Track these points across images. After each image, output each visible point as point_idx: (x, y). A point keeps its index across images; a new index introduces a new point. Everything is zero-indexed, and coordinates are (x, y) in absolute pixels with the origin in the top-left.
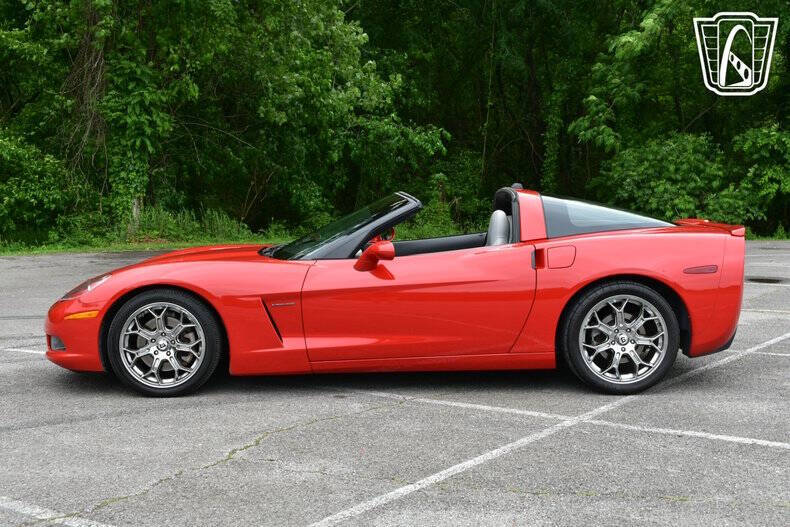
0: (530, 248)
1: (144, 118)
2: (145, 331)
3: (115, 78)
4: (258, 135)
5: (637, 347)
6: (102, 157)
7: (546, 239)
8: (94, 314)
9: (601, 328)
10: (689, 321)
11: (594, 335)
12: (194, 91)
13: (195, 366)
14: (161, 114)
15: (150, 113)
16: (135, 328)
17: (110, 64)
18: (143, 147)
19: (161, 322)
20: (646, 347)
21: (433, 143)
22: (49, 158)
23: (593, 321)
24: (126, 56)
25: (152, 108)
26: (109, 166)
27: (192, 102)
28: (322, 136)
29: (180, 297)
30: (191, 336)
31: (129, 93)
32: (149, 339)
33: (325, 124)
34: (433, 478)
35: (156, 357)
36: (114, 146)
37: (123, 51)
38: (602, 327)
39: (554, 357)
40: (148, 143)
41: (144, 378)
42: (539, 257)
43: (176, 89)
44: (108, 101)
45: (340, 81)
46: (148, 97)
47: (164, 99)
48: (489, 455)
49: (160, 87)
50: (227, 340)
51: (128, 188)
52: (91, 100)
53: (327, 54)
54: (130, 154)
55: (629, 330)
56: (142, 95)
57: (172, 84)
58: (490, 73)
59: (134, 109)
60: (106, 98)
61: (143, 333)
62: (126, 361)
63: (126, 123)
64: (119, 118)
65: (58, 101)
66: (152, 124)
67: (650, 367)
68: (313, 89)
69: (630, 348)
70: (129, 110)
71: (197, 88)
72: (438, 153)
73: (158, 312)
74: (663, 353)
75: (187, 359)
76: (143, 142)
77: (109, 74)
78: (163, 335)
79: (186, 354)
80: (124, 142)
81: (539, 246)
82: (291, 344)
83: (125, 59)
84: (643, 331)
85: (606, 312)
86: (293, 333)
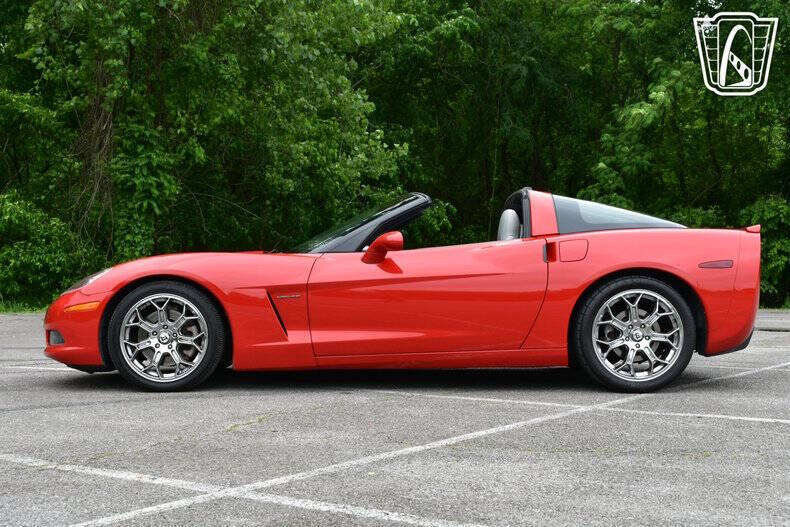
0: (542, 242)
1: (152, 180)
2: (146, 323)
3: (124, 141)
4: (265, 206)
5: (652, 344)
6: (108, 221)
7: (559, 234)
8: (94, 305)
9: (614, 324)
10: (705, 317)
11: (608, 331)
12: (200, 154)
13: (197, 360)
14: (168, 177)
15: (157, 176)
16: (136, 320)
17: (117, 127)
18: (150, 209)
19: (163, 315)
20: (662, 343)
21: (439, 219)
22: (55, 221)
23: (607, 317)
24: (135, 119)
25: (159, 171)
26: (115, 230)
27: (199, 163)
28: (327, 206)
29: (184, 289)
30: (193, 329)
31: (136, 155)
32: (151, 331)
33: (330, 195)
34: (444, 442)
35: (157, 350)
36: (120, 208)
37: (132, 114)
38: (616, 322)
39: (566, 353)
40: (155, 205)
41: (145, 371)
42: (551, 251)
43: (184, 151)
44: (116, 163)
45: (347, 149)
46: (156, 160)
47: (172, 161)
48: (501, 428)
49: (167, 151)
50: (231, 334)
51: (133, 251)
52: (99, 162)
53: (333, 124)
54: (136, 216)
55: (643, 326)
56: (149, 157)
57: (180, 147)
58: (495, 154)
59: (141, 170)
60: (114, 160)
61: (145, 325)
62: (127, 354)
63: (135, 185)
64: (127, 180)
65: (65, 164)
66: (160, 186)
67: (666, 365)
68: (318, 159)
69: (644, 345)
70: (137, 171)
71: (202, 150)
72: (444, 228)
73: (160, 304)
74: (679, 349)
75: (190, 353)
76: (150, 205)
77: (118, 137)
78: (165, 327)
79: (188, 347)
80: (130, 205)
81: (550, 240)
82: (297, 337)
83: (133, 123)
84: (657, 327)
85: (620, 307)
86: (298, 326)
